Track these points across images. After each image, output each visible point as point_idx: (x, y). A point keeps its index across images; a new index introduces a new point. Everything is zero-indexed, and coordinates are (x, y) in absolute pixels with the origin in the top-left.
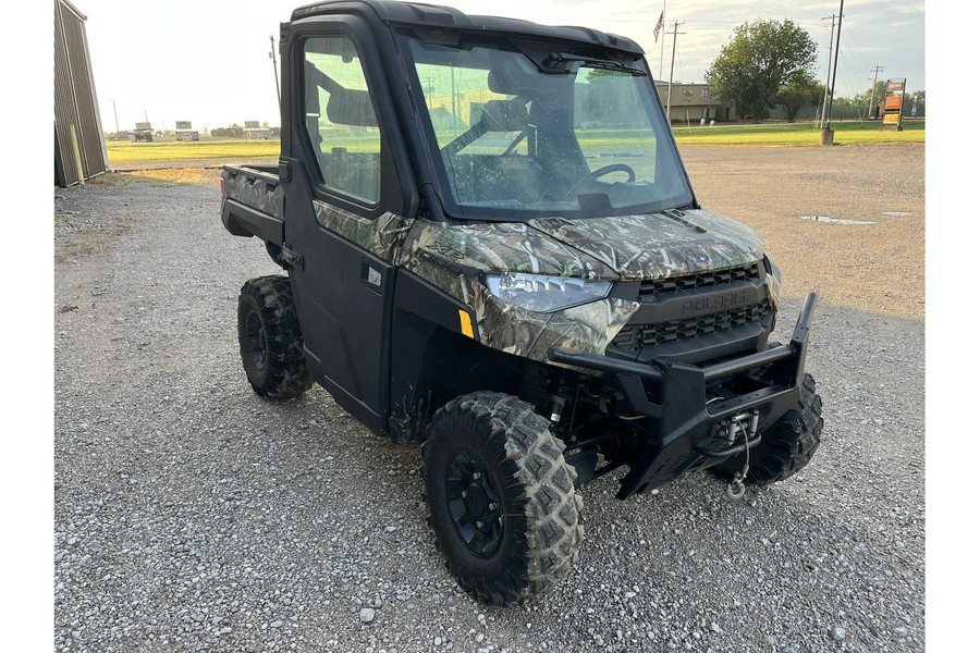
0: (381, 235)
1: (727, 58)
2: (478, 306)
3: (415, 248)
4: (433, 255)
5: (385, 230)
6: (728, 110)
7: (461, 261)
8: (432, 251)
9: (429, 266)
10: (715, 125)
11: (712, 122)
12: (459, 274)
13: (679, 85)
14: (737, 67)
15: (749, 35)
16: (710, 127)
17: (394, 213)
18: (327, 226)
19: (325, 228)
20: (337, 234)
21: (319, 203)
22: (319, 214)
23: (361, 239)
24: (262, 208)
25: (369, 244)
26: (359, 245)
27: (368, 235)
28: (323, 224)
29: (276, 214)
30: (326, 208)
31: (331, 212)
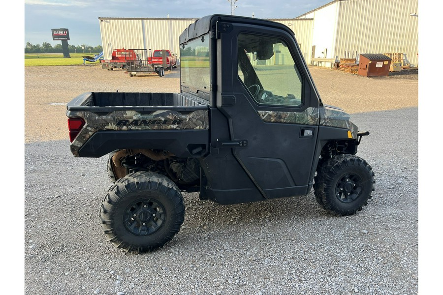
0: (311, 117)
2: (352, 128)
3: (326, 117)
4: (334, 118)
5: (312, 114)
7: (344, 117)
8: (333, 116)
9: (334, 121)
12: (345, 120)
18: (273, 121)
19: (270, 122)
20: (281, 122)
21: (264, 111)
22: (265, 117)
23: (299, 120)
24: (174, 127)
25: (305, 121)
26: (298, 124)
27: (303, 118)
28: (269, 120)
29: (198, 127)
30: (271, 113)
31: (275, 114)
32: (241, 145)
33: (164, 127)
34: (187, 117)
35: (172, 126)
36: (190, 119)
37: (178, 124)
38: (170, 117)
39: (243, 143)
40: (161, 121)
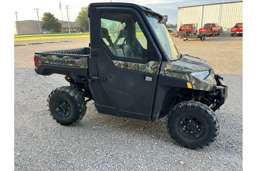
0: (151, 68)
1: (80, 16)
2: (193, 81)
3: (166, 69)
4: (174, 70)
5: (153, 66)
6: (83, 29)
7: (185, 71)
8: (173, 69)
9: (173, 73)
10: (81, 33)
11: (80, 32)
12: (185, 73)
13: (71, 22)
14: (83, 18)
15: (85, 10)
16: (80, 33)
17: (155, 61)
18: (122, 67)
19: (121, 68)
20: (128, 69)
21: (116, 61)
22: (117, 64)
23: (141, 69)
24: (71, 65)
25: (146, 70)
26: (140, 71)
27: (145, 68)
28: (119, 67)
29: (82, 66)
30: (120, 62)
31: (124, 63)
32: (102, 80)
33: (67, 64)
34: (77, 61)
35: (70, 65)
36: (78, 61)
37: (73, 64)
38: (69, 60)
39: (103, 79)
40: (65, 61)
